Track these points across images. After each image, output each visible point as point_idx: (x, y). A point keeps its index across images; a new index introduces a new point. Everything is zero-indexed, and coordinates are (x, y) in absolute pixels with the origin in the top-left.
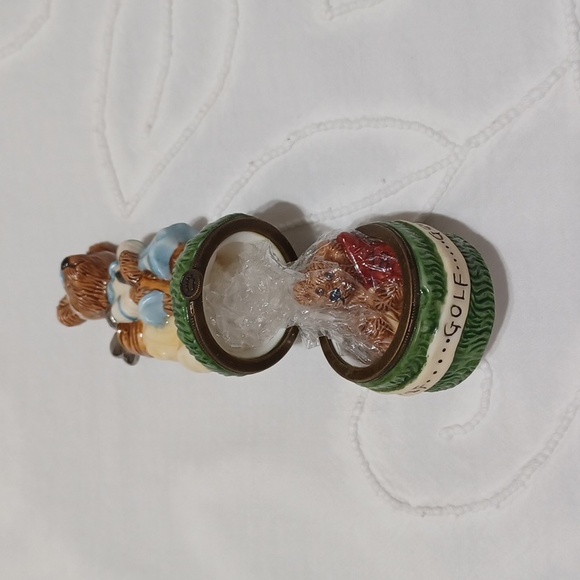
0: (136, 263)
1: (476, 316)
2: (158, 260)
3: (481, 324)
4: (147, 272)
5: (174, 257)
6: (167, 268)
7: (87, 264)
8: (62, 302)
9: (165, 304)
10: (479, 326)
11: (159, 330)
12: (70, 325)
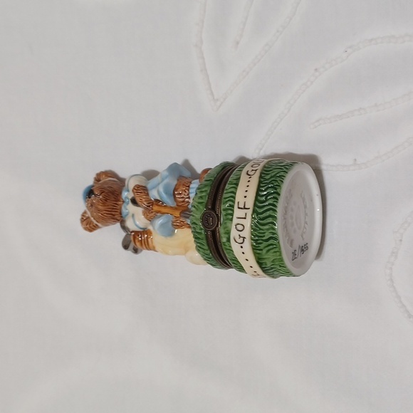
0: (148, 194)
1: (260, 229)
2: (166, 193)
3: (266, 234)
4: (157, 201)
5: (175, 189)
6: (172, 198)
7: (107, 193)
8: (83, 215)
9: (173, 222)
10: (264, 236)
11: (169, 238)
12: (91, 231)
